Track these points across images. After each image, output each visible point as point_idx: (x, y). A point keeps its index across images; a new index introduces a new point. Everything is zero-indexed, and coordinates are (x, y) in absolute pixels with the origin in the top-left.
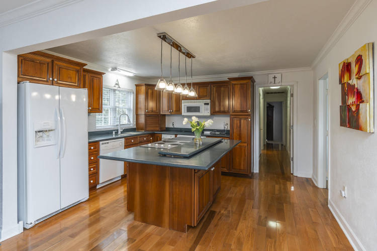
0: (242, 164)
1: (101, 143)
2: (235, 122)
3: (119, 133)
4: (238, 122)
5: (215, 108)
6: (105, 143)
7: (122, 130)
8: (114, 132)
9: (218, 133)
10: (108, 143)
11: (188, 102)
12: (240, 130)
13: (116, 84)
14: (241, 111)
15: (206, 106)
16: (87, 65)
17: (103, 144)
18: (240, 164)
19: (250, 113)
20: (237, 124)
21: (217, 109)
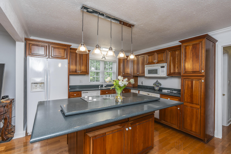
0: (194, 125)
1: (82, 92)
2: (187, 83)
3: (104, 87)
4: (190, 83)
5: (170, 70)
6: (85, 93)
7: (106, 85)
8: (100, 86)
9: (175, 92)
10: (87, 93)
11: (149, 66)
12: (192, 91)
13: (103, 57)
14: (194, 72)
15: (163, 68)
16: (71, 46)
17: (83, 93)
18: (191, 125)
19: (204, 74)
20: (188, 85)
21: (172, 71)
